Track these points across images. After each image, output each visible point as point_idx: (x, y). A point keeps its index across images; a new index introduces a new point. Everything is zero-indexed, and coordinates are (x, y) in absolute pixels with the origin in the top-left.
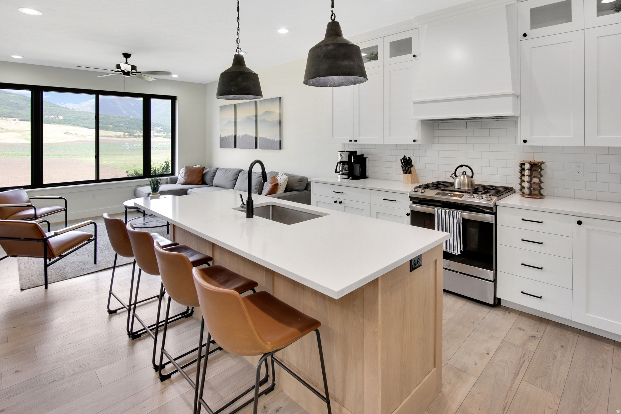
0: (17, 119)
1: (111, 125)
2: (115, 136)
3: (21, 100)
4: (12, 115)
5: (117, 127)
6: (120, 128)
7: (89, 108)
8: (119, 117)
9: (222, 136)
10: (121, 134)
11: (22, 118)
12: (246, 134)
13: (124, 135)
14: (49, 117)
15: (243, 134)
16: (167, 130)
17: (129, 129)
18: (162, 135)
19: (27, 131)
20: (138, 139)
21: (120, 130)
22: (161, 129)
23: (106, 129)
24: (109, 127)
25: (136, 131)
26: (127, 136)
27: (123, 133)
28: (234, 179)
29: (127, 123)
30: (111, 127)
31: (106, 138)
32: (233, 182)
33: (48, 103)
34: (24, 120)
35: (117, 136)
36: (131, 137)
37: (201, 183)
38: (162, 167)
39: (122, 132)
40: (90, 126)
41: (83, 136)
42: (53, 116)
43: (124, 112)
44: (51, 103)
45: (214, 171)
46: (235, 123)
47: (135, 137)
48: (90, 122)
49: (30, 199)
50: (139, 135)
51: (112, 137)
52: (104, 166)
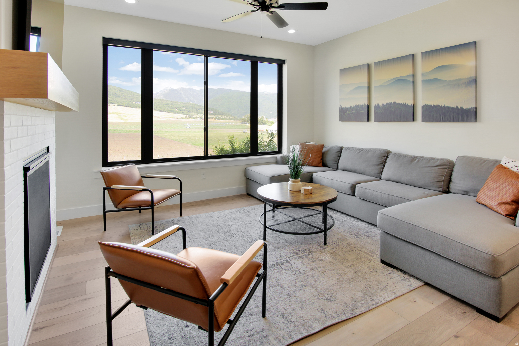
0: (116, 105)
1: (177, 109)
2: (179, 118)
3: (118, 91)
4: (113, 102)
5: (181, 110)
6: (183, 111)
7: (162, 96)
8: (182, 103)
9: (344, 106)
10: (184, 116)
11: (119, 104)
12: (393, 102)
13: (186, 116)
14: (136, 103)
15: (385, 102)
16: (216, 113)
17: (189, 112)
18: (213, 117)
19: (122, 113)
20: (196, 120)
21: (183, 113)
22: (212, 112)
23: (173, 112)
24: (175, 111)
25: (194, 114)
26: (188, 118)
27: (186, 115)
28: (381, 163)
29: (188, 108)
30: (177, 110)
31: (173, 119)
32: (379, 167)
33: (135, 93)
34: (120, 106)
35: (181, 118)
36: (191, 118)
37: (321, 165)
38: (244, 143)
39: (184, 114)
40: (163, 110)
41: (158, 117)
42: (138, 103)
43: (186, 99)
44: (137, 93)
45: (337, 151)
46: (369, 88)
47: (194, 118)
48: (163, 107)
49: (142, 177)
50: (196, 117)
51: (177, 118)
52: (174, 140)
